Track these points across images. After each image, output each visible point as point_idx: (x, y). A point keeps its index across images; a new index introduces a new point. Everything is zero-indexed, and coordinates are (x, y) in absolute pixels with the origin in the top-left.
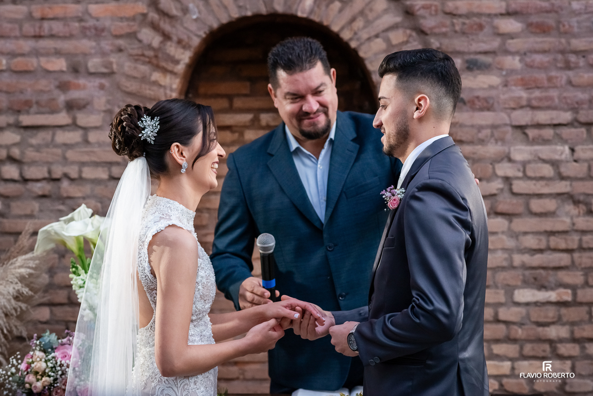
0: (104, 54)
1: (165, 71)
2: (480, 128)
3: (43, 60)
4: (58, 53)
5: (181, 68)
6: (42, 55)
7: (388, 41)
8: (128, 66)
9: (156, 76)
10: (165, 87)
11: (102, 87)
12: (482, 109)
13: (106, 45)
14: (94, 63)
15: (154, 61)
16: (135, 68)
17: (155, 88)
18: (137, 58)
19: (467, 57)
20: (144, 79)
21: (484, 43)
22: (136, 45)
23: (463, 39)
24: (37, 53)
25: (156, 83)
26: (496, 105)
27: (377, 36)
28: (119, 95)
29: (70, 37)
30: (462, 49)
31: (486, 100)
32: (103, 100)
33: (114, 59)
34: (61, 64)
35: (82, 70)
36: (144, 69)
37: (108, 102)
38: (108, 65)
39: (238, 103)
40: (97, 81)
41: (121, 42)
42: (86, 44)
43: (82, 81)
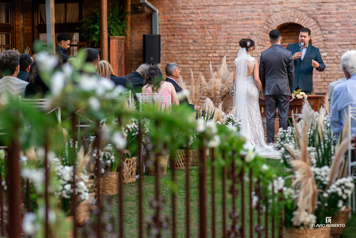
0: (257, 31)
2: (332, 45)
4: (248, 31)
6: (245, 31)
7: (313, 28)
8: (261, 33)
11: (256, 38)
12: (332, 42)
13: (257, 29)
14: (255, 33)
15: (267, 32)
16: (263, 34)
18: (263, 32)
19: (329, 31)
21: (332, 28)
22: (263, 29)
23: (328, 27)
24: (244, 31)
25: (267, 37)
26: (335, 41)
27: (311, 27)
28: (260, 39)
29: (251, 28)
30: (328, 29)
31: (333, 40)
32: (257, 40)
33: (259, 32)
34: (248, 33)
35: (253, 34)
36: (265, 34)
37: (258, 41)
38: (258, 33)
40: (256, 36)
41: (260, 29)
42: (253, 29)
43: (253, 37)
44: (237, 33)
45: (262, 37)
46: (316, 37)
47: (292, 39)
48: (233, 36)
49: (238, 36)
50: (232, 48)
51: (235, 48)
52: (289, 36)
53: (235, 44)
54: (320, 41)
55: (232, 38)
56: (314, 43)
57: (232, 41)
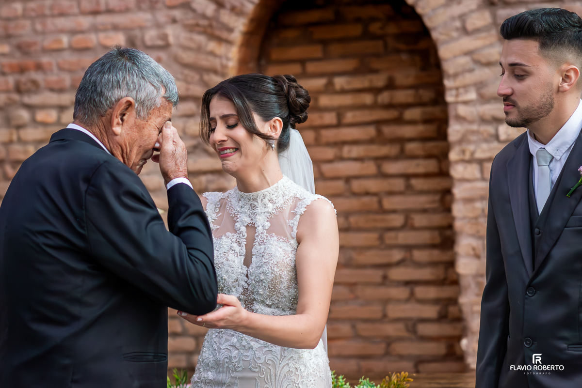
0: (159, 26)
1: (220, 40)
3: (102, 36)
4: (115, 28)
5: (237, 36)
6: (101, 31)
8: (183, 37)
9: (212, 46)
10: (220, 57)
11: (159, 60)
13: (162, 17)
14: (150, 36)
15: (209, 30)
16: (191, 39)
17: (211, 58)
18: (192, 29)
20: (199, 49)
22: (191, 15)
24: (95, 29)
25: (212, 53)
28: (176, 68)
29: (126, 10)
33: (169, 30)
34: (119, 39)
35: (140, 43)
36: (201, 39)
38: (165, 37)
39: (311, 67)
40: (155, 54)
41: (175, 13)
42: (142, 17)
44: (59, 41)
45: (188, 57)
46: (468, 43)
47: (344, 56)
48: (45, 60)
49: (69, 58)
50: (41, 116)
51: (59, 118)
52: (325, 43)
53: (53, 98)
54: (489, 64)
55: (39, 67)
56: (456, 76)
57: (42, 84)
